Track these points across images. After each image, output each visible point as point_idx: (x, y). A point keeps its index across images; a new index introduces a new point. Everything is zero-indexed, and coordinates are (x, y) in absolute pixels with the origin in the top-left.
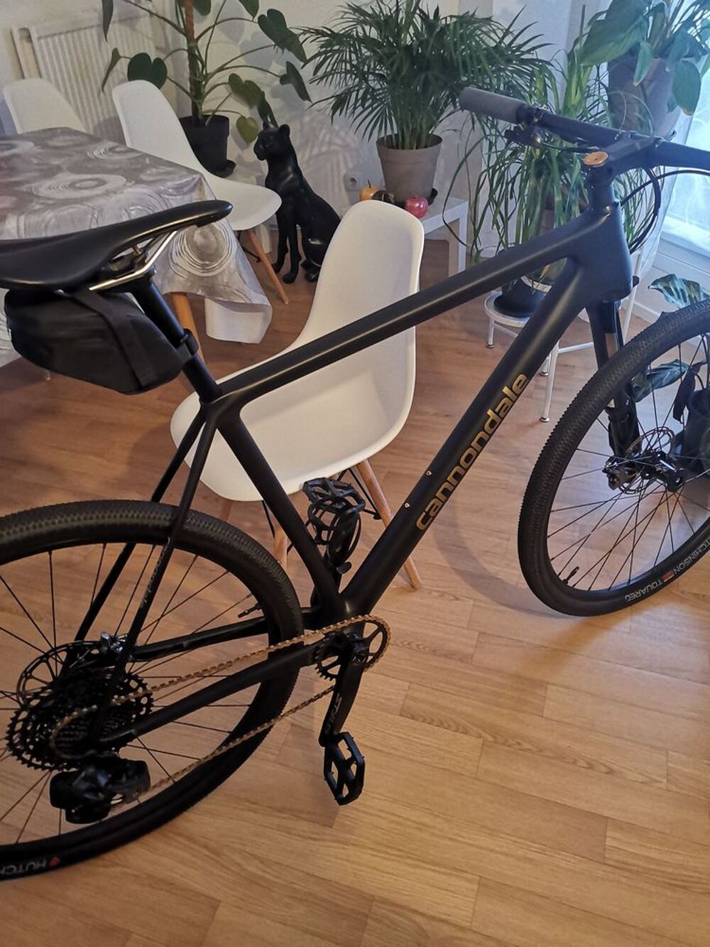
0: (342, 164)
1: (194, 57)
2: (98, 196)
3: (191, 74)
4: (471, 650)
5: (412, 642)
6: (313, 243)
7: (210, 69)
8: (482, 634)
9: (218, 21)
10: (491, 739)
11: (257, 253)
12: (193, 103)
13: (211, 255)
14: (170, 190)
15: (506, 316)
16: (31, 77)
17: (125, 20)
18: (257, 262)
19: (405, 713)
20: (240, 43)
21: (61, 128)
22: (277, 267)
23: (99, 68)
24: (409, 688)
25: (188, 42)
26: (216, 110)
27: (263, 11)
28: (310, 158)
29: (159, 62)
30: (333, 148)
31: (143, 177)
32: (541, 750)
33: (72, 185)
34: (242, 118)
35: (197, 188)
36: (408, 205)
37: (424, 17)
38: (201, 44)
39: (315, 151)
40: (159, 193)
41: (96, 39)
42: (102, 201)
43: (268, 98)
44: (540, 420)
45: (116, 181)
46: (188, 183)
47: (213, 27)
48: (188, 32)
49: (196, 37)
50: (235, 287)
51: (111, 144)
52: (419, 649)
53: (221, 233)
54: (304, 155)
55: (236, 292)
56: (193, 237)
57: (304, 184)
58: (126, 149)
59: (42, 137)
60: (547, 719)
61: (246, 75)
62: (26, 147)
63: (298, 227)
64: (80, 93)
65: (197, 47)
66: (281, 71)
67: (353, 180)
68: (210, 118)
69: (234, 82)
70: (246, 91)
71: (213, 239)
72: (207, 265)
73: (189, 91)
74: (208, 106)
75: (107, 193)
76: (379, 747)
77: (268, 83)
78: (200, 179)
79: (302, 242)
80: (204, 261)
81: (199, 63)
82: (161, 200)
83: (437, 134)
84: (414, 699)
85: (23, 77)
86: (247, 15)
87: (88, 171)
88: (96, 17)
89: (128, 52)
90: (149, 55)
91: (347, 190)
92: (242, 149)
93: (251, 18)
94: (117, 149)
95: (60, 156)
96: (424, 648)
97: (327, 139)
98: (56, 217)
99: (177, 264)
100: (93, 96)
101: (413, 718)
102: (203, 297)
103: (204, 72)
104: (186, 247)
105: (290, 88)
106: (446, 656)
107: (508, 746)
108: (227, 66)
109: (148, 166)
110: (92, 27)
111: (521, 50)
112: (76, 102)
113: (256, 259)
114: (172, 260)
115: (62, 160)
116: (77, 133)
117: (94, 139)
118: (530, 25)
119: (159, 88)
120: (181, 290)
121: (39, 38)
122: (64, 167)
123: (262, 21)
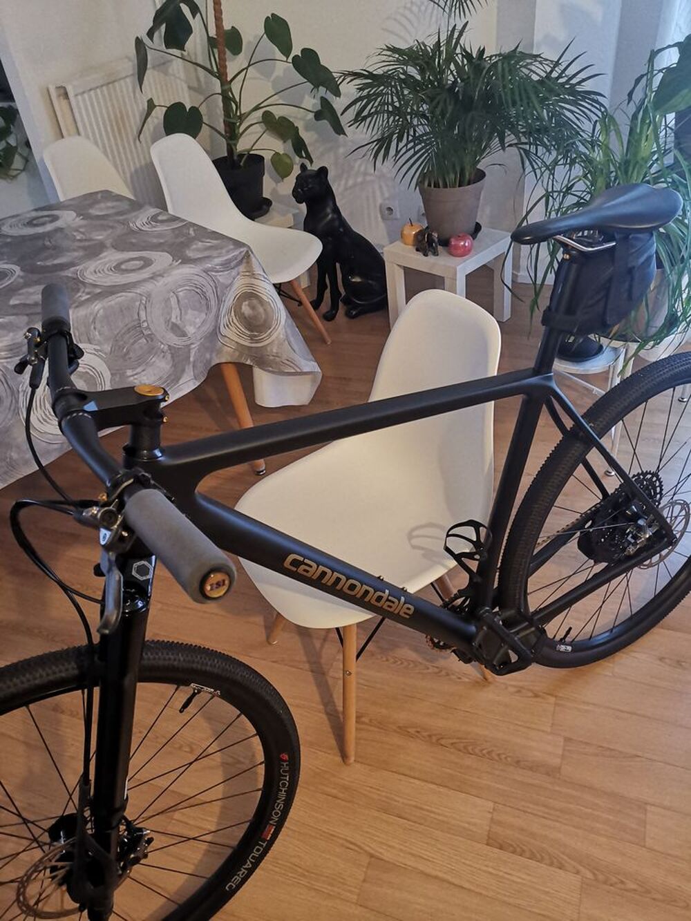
0: (378, 193)
1: (227, 99)
2: (145, 280)
3: (225, 116)
4: (557, 761)
5: (492, 751)
6: (353, 280)
7: (244, 109)
8: (567, 740)
9: (251, 63)
10: (589, 875)
11: (298, 297)
12: (228, 145)
13: (258, 326)
14: (218, 267)
15: (563, 361)
16: (69, 135)
17: (159, 66)
18: (299, 305)
19: (492, 841)
20: (272, 78)
21: (101, 192)
22: (316, 304)
23: (134, 116)
24: (494, 809)
25: (222, 86)
26: (251, 149)
27: (296, 51)
28: (346, 189)
29: (194, 110)
30: (368, 178)
31: (190, 254)
32: (648, 892)
33: (118, 268)
34: (277, 154)
35: (245, 261)
36: (453, 243)
37: (468, 56)
38: (235, 87)
39: (351, 182)
40: (206, 271)
41: (130, 89)
42: (149, 287)
43: (303, 134)
44: (605, 473)
45: (162, 259)
46: (235, 258)
47: (247, 68)
48: (221, 75)
49: (229, 79)
50: (285, 357)
51: (153, 211)
52: (501, 759)
53: (270, 304)
54: (339, 185)
55: (287, 362)
56: (241, 308)
57: (343, 223)
58: (169, 216)
59: (84, 204)
60: (651, 850)
61: (278, 112)
62: (68, 218)
63: (338, 265)
64: (117, 145)
65: (231, 89)
66: (314, 105)
67: (390, 209)
68: (245, 157)
69: (268, 119)
70: (280, 127)
71: (261, 310)
72: (256, 336)
73: (224, 133)
74: (242, 145)
75: (154, 277)
76: (467, 885)
77: (301, 119)
78: (247, 251)
79: (343, 282)
80: (252, 331)
81: (233, 104)
82: (208, 279)
83: (481, 168)
84: (499, 823)
85: (63, 137)
86: (279, 55)
87: (133, 247)
88: (130, 67)
89: (164, 101)
90: (184, 103)
91: (383, 218)
92: (277, 182)
93: (285, 59)
94: (160, 218)
95: (104, 228)
96: (506, 758)
97: (362, 169)
98: (104, 308)
99: (225, 336)
100: (129, 143)
101: (501, 848)
102: (251, 367)
103: (238, 114)
104: (234, 318)
105: (325, 124)
106: (531, 769)
107: (611, 885)
108: (262, 105)
109: (194, 239)
110: (126, 77)
111: (571, 82)
112: (114, 158)
113: (297, 303)
114: (220, 332)
115: (105, 233)
116: (119, 198)
117: (136, 206)
118: (580, 55)
119: (195, 138)
120: (229, 359)
121: (76, 95)
122: (108, 243)
123: (296, 62)
